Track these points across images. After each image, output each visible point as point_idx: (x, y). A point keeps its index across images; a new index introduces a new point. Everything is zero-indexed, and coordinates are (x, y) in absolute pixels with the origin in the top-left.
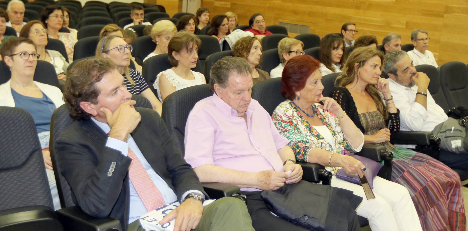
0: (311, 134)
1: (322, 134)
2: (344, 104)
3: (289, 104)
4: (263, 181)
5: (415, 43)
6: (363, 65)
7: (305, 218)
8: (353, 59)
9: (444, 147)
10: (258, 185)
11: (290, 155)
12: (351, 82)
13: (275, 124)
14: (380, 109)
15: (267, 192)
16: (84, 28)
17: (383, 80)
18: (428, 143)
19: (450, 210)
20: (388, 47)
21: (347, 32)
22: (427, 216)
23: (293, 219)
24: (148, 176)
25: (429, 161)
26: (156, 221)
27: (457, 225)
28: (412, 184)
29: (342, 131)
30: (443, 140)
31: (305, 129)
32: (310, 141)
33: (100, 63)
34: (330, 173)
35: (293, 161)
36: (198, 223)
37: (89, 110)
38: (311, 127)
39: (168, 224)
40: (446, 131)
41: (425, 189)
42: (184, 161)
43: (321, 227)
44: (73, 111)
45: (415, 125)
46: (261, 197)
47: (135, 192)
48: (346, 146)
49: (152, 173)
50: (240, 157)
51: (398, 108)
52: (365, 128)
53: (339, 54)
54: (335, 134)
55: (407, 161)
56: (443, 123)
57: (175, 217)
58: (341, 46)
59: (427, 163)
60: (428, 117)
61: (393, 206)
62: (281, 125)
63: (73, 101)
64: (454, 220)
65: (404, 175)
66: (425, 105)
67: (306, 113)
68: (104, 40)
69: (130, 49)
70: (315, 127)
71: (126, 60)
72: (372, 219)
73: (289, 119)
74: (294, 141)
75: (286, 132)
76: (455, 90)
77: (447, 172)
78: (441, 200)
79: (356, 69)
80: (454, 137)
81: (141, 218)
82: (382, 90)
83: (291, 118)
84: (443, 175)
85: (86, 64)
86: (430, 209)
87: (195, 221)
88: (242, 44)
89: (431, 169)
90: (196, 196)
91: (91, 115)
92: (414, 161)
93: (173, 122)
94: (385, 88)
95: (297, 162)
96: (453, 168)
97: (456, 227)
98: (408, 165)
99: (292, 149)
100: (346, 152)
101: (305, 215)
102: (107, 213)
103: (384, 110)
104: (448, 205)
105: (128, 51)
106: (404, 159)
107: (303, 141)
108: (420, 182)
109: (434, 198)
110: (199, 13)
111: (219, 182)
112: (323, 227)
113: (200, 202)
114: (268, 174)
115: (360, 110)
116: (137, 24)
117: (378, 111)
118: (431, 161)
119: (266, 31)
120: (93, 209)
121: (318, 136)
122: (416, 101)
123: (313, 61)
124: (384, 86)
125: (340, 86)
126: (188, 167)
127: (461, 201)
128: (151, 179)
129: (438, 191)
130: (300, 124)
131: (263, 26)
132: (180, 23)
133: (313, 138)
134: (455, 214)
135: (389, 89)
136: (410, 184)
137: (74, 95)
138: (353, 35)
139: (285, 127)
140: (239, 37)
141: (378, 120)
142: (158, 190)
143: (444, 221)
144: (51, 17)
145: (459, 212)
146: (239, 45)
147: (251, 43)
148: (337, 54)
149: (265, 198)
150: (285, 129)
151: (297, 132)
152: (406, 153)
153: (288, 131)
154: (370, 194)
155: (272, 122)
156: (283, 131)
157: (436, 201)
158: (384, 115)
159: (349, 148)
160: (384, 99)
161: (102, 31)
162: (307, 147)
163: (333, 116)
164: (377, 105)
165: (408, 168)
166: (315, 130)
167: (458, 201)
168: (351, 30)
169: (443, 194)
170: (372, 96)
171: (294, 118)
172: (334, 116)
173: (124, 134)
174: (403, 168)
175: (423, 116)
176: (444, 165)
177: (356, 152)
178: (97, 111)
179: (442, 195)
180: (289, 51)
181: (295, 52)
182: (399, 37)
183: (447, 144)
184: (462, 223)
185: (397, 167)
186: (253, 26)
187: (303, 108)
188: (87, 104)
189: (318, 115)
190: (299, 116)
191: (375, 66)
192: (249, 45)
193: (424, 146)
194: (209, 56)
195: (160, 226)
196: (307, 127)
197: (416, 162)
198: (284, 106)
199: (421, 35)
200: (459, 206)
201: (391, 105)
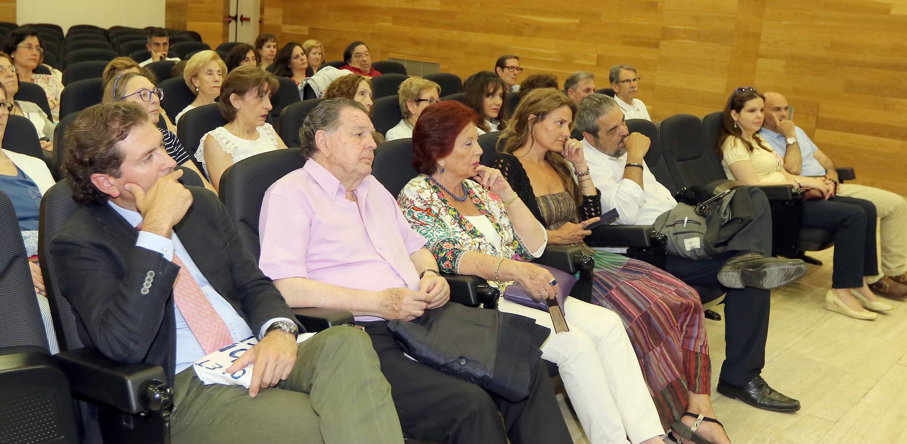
0: (462, 230)
1: (480, 229)
2: (512, 181)
3: (424, 181)
4: (389, 305)
5: (615, 87)
6: (543, 119)
7: (461, 362)
8: (526, 108)
9: (673, 250)
10: (381, 312)
11: (430, 262)
12: (521, 145)
13: (404, 212)
14: (570, 190)
15: (397, 322)
16: (73, 66)
17: (573, 143)
18: (647, 244)
19: (686, 351)
20: (574, 94)
21: (506, 70)
22: (649, 360)
23: (441, 364)
24: (203, 296)
25: (650, 272)
26: (222, 368)
27: (697, 374)
28: (625, 309)
29: (511, 225)
30: (671, 239)
31: (453, 221)
32: (460, 241)
33: (123, 109)
34: (496, 291)
35: (435, 272)
36: (291, 370)
37: (105, 187)
38: (461, 218)
39: (242, 371)
40: (675, 224)
41: (646, 317)
42: (261, 272)
43: (488, 377)
44: (79, 190)
45: (625, 215)
46: (389, 329)
47: (185, 323)
48: (518, 249)
49: (209, 291)
50: (351, 265)
51: (598, 188)
52: (546, 219)
53: (496, 104)
54: (500, 230)
55: (615, 273)
56: (669, 212)
57: (252, 360)
58: (500, 91)
59: (647, 274)
60: (645, 202)
61: (597, 342)
62: (413, 216)
63: (80, 172)
64: (693, 365)
65: (612, 294)
66: (641, 183)
67: (453, 196)
68: (116, 81)
69: (160, 96)
70: (467, 218)
71: (153, 113)
72: (564, 364)
73: (425, 205)
74: (434, 240)
75: (422, 227)
76: (685, 160)
77: (680, 289)
78: (672, 333)
79: (530, 124)
80: (689, 233)
81: (196, 364)
82: (572, 159)
83: (429, 203)
84: (674, 293)
85: (100, 111)
86: (654, 348)
87: (286, 367)
88: (340, 88)
89: (654, 284)
90: (284, 327)
91: (108, 196)
92: (626, 273)
93: (239, 211)
94: (577, 155)
95: (442, 273)
96: (688, 283)
97: (695, 377)
98: (617, 278)
99: (432, 253)
100: (519, 258)
101: (461, 358)
102: (141, 355)
103: (576, 191)
104: (682, 342)
105: (155, 98)
106: (610, 269)
107: (449, 240)
108: (639, 306)
109: (661, 329)
110: (259, 43)
111: (319, 306)
112: (491, 376)
113: (292, 337)
114: (397, 295)
115: (538, 191)
116: (157, 59)
117: (567, 193)
118: (653, 272)
119: (371, 70)
120: (119, 350)
121: (473, 233)
122: (625, 176)
123: (463, 109)
124: (575, 153)
125: (505, 152)
126: (267, 282)
127: (703, 336)
128: (209, 303)
129: (667, 319)
130: (444, 213)
131: (367, 63)
132: (232, 57)
133: (466, 236)
134: (693, 356)
135: (583, 158)
136: (622, 308)
137: (81, 163)
138: (515, 75)
139: (419, 217)
140: (330, 79)
141: (567, 206)
142: (220, 319)
143: (675, 366)
144: (21, 47)
145: (699, 353)
146: (335, 88)
147: (355, 86)
148: (492, 104)
149: (395, 330)
150: (419, 221)
151: (439, 226)
152: (612, 260)
153: (424, 224)
154: (562, 325)
155: (400, 210)
156: (417, 224)
157: (664, 335)
158: (577, 200)
159: (523, 252)
160: (576, 174)
161: (108, 68)
162: (456, 249)
163: (496, 200)
164: (565, 183)
165: (618, 284)
166: (469, 222)
167: (698, 335)
168: (512, 67)
169: (674, 324)
170: (556, 170)
171: (434, 204)
172: (498, 200)
173: (167, 225)
174: (610, 284)
175: (637, 200)
176: (673, 278)
177: (534, 258)
178: (119, 190)
179: (672, 325)
180: (417, 99)
181: (427, 100)
182: (592, 77)
183: (677, 245)
184: (705, 371)
185: (600, 282)
186: (350, 62)
187: (448, 187)
188: (102, 178)
189: (471, 198)
190: (441, 200)
191: (562, 122)
192: (352, 88)
193: (640, 249)
194: (286, 108)
195: (228, 375)
196: (456, 218)
197: (630, 274)
198: (417, 184)
199: (625, 74)
200: (700, 343)
201: (586, 184)
